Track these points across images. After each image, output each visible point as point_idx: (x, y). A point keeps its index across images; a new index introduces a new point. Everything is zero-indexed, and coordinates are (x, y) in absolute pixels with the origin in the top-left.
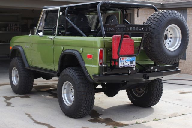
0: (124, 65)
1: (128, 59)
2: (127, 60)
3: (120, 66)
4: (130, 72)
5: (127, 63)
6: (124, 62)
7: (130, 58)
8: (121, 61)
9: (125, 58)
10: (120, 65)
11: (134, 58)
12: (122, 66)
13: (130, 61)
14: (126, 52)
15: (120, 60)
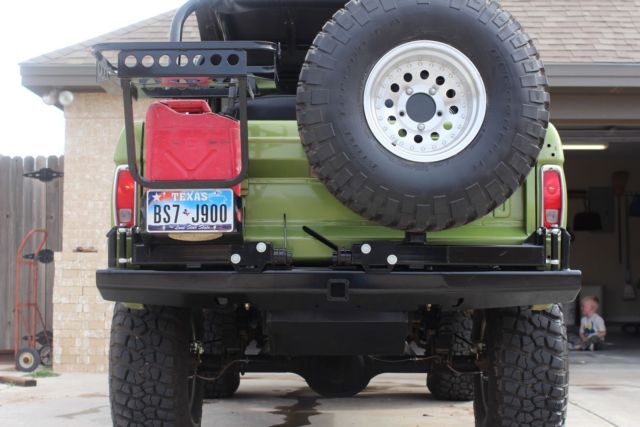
0: (172, 222)
1: (190, 197)
2: (188, 203)
3: (151, 228)
4: (236, 259)
5: (185, 212)
6: (172, 212)
7: (203, 196)
8: (153, 203)
9: (175, 195)
10: (150, 220)
11: (224, 193)
12: (160, 228)
13: (202, 208)
14: (188, 170)
15: (151, 199)
